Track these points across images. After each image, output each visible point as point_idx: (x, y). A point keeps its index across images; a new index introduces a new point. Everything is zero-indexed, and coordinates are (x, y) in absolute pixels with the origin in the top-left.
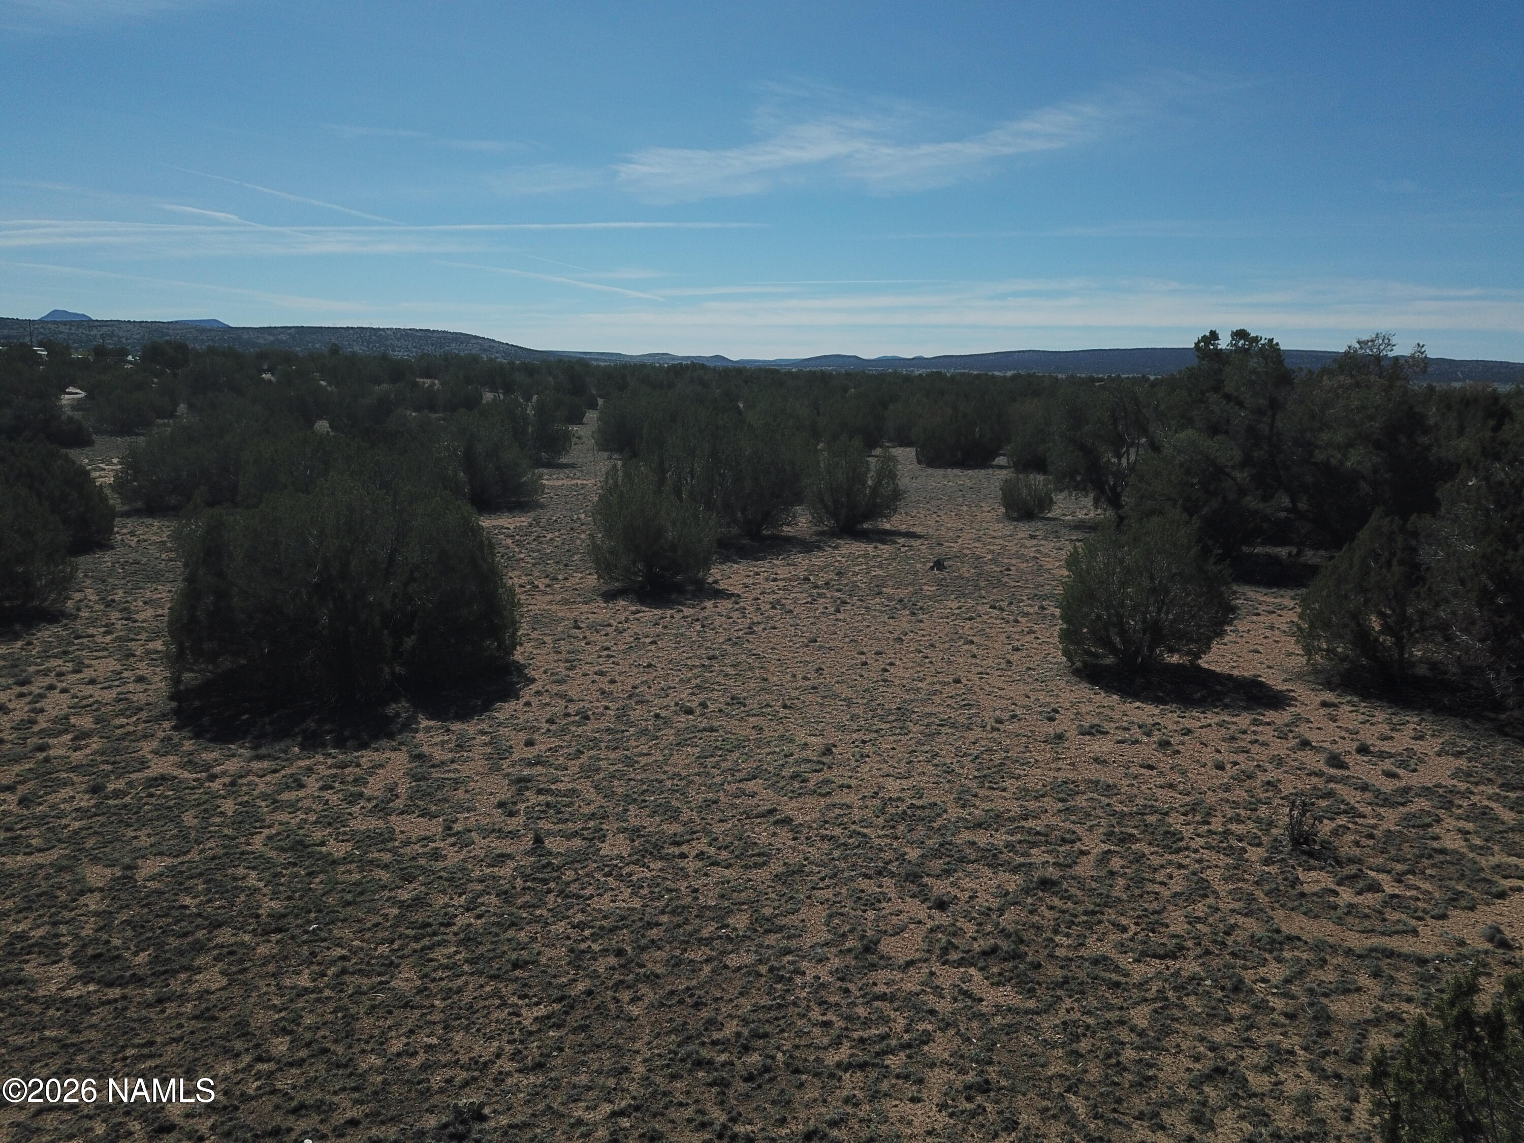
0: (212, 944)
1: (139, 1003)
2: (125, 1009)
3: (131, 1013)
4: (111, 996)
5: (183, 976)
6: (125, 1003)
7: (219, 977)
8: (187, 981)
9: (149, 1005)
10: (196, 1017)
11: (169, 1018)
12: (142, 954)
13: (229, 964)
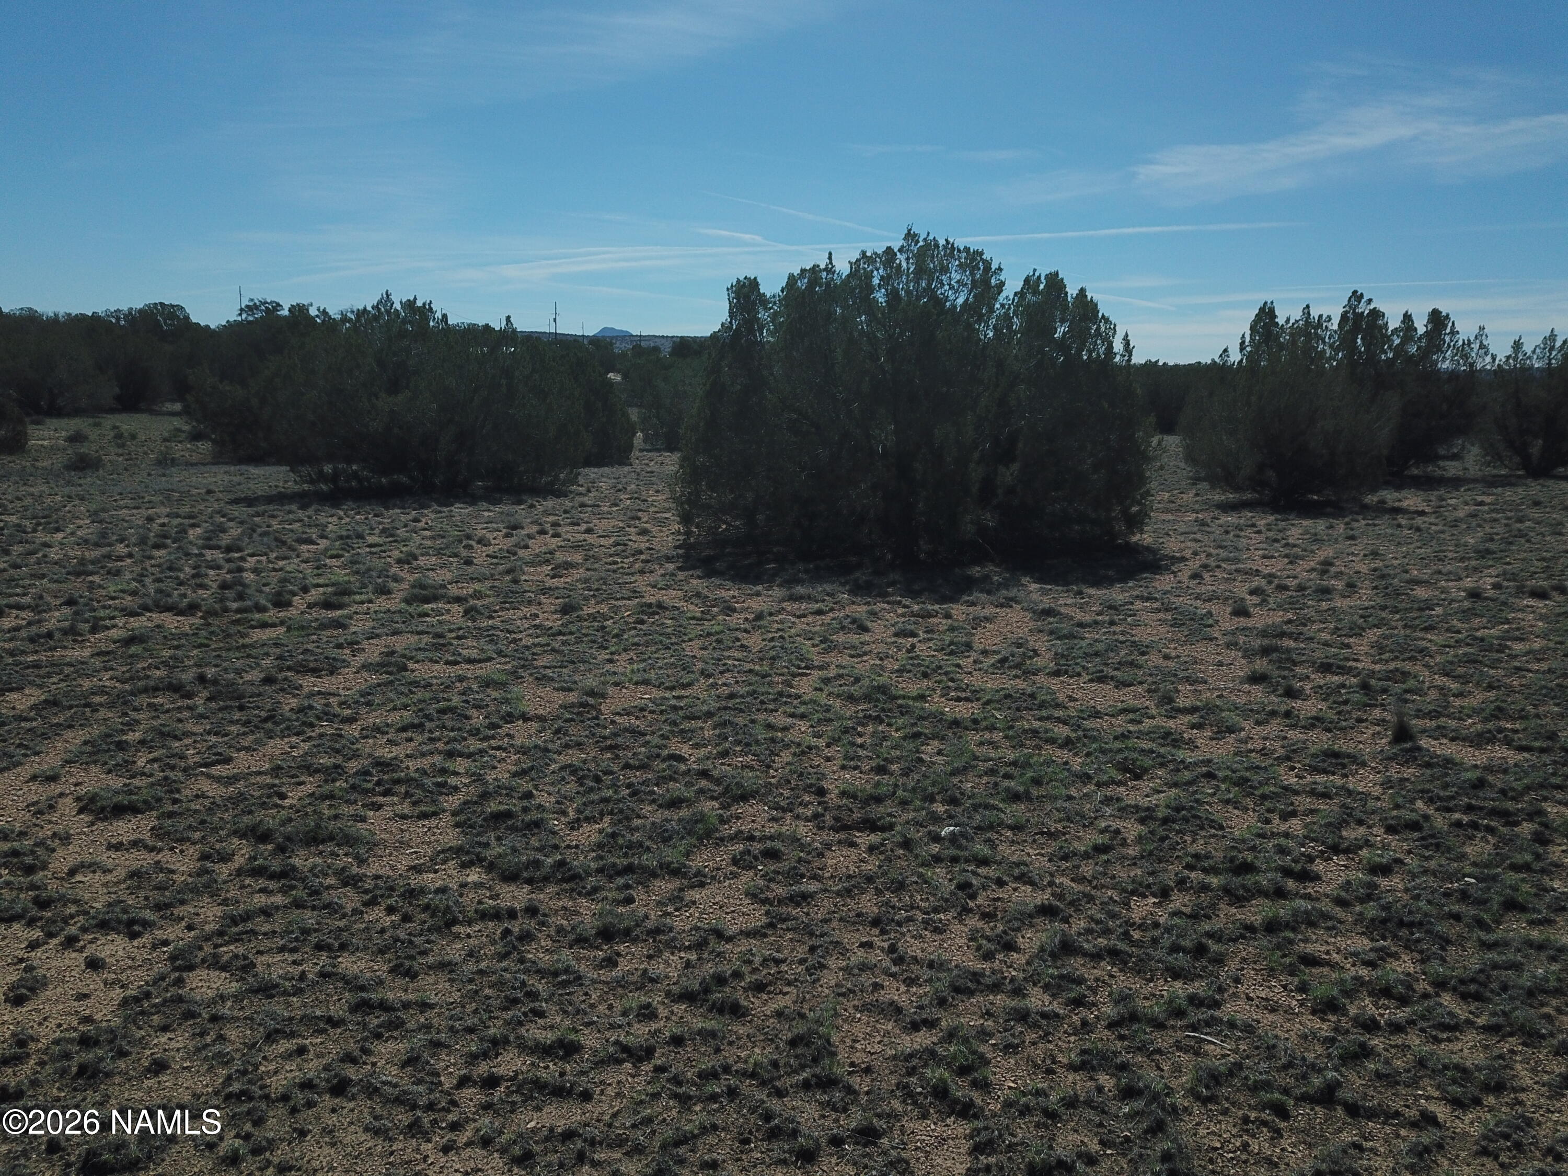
0: (727, 830)
1: (560, 930)
2: (526, 937)
3: (536, 953)
4: (504, 903)
5: (664, 886)
6: (531, 924)
7: (747, 905)
8: (672, 900)
9: (581, 941)
10: (688, 997)
11: (621, 983)
12: (586, 828)
13: (770, 879)
